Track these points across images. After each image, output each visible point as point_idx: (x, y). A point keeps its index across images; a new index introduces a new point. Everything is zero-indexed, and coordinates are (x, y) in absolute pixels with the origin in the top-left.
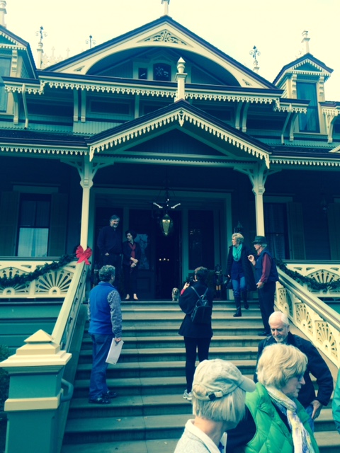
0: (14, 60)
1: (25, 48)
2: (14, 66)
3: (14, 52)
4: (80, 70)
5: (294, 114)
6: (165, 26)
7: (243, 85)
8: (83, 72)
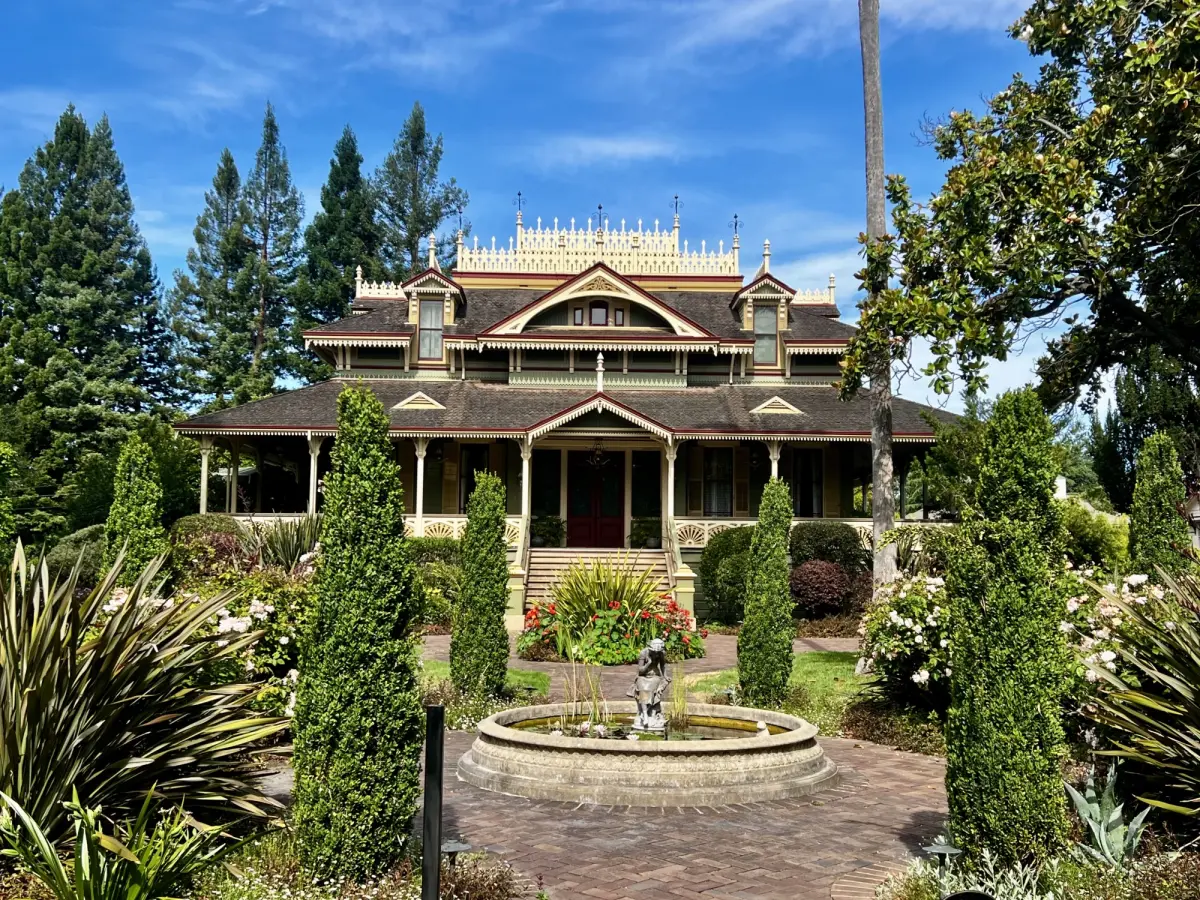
0: (447, 304)
1: (458, 291)
2: (447, 310)
3: (448, 295)
6: (600, 273)
7: (680, 333)
8: (518, 331)
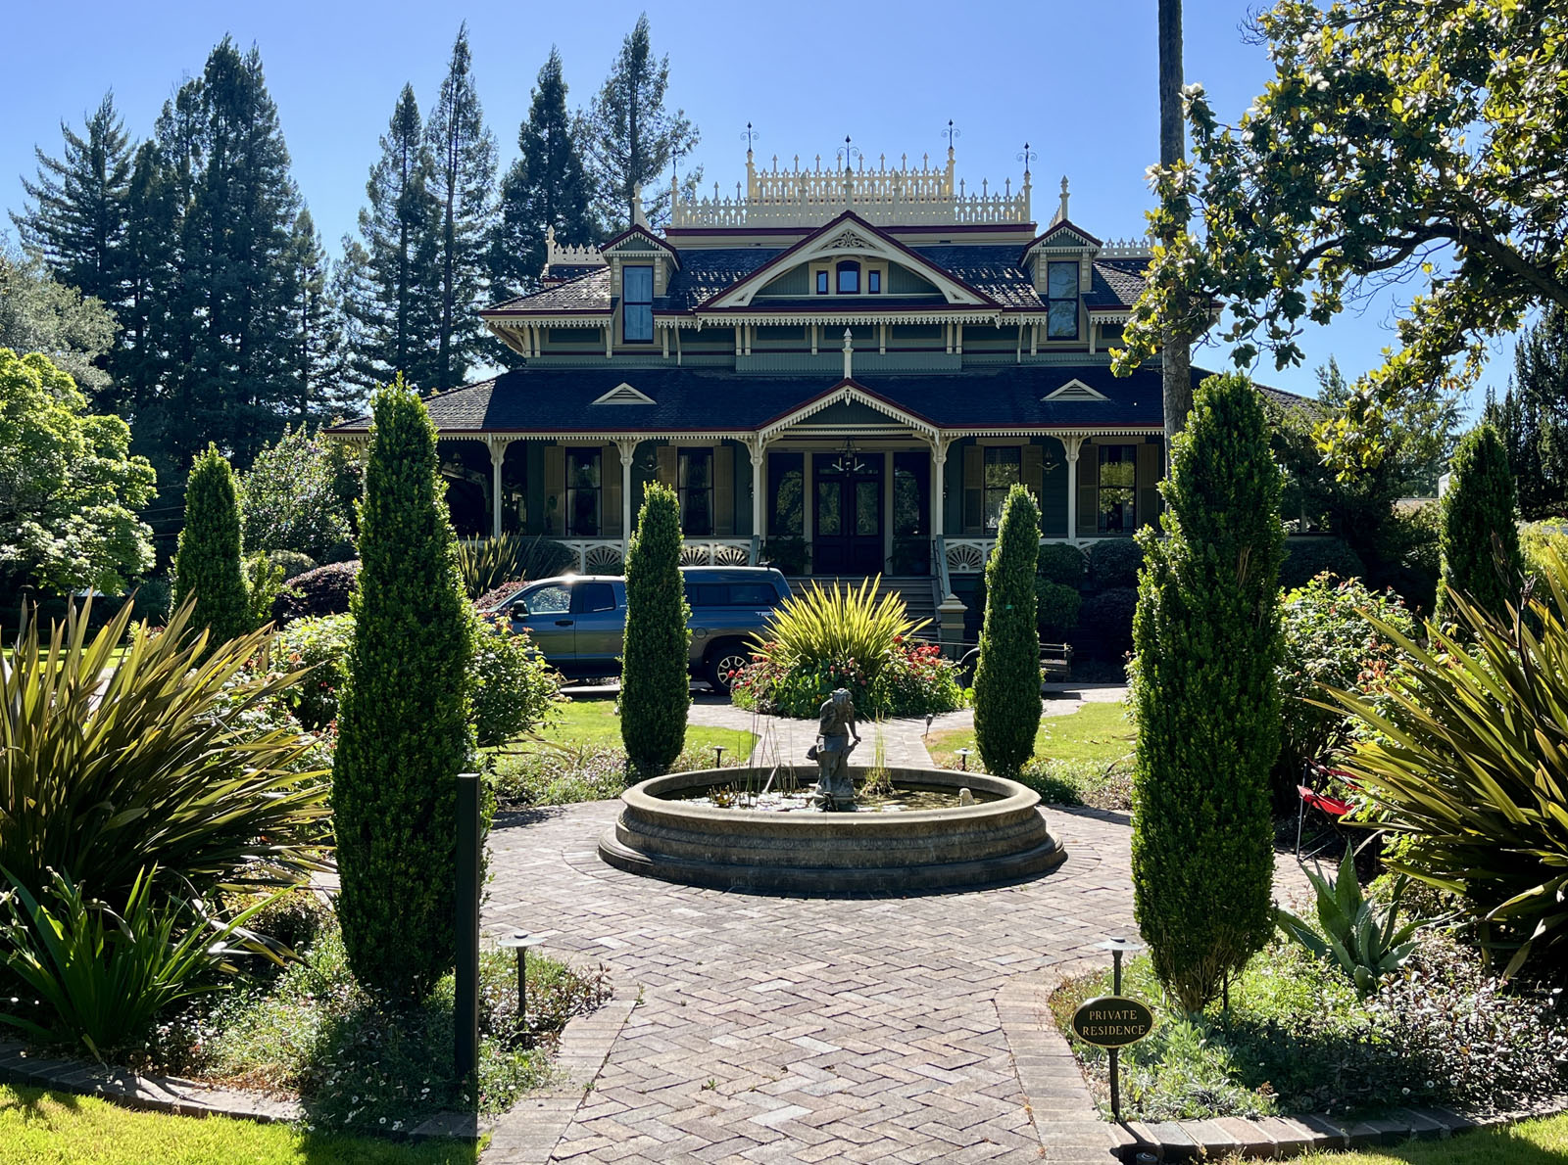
0: (657, 270)
1: (672, 256)
2: (658, 278)
3: (658, 260)
4: (742, 299)
5: (1028, 327)
6: (848, 225)
7: (951, 300)
8: (746, 303)
